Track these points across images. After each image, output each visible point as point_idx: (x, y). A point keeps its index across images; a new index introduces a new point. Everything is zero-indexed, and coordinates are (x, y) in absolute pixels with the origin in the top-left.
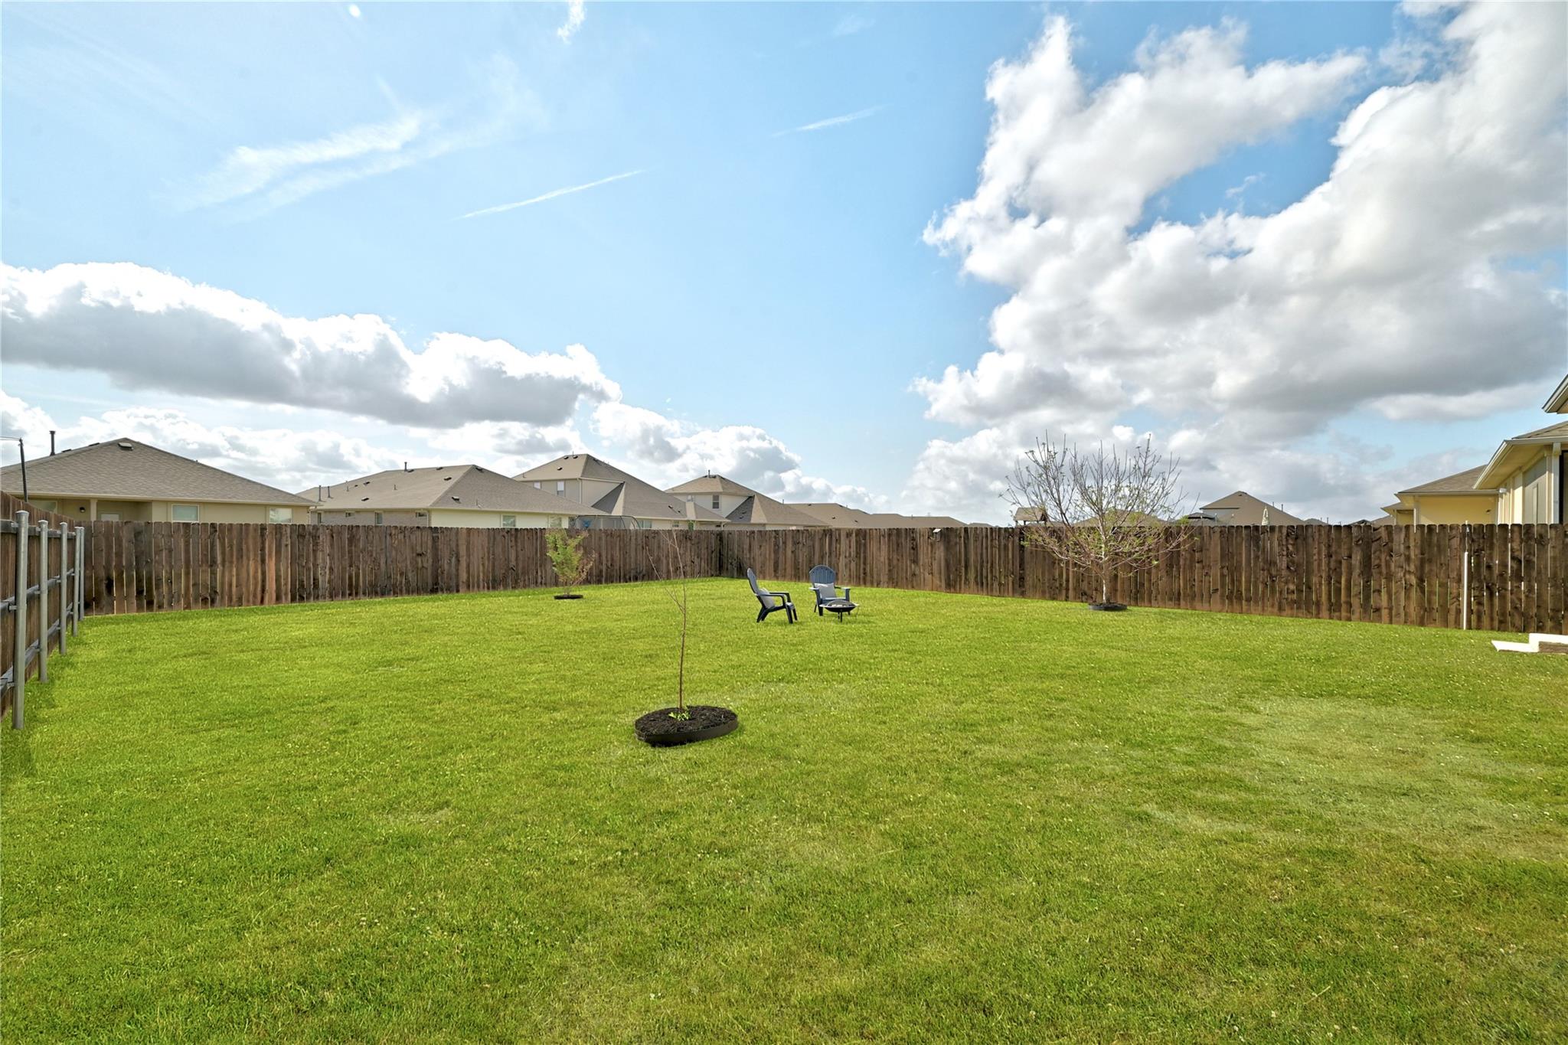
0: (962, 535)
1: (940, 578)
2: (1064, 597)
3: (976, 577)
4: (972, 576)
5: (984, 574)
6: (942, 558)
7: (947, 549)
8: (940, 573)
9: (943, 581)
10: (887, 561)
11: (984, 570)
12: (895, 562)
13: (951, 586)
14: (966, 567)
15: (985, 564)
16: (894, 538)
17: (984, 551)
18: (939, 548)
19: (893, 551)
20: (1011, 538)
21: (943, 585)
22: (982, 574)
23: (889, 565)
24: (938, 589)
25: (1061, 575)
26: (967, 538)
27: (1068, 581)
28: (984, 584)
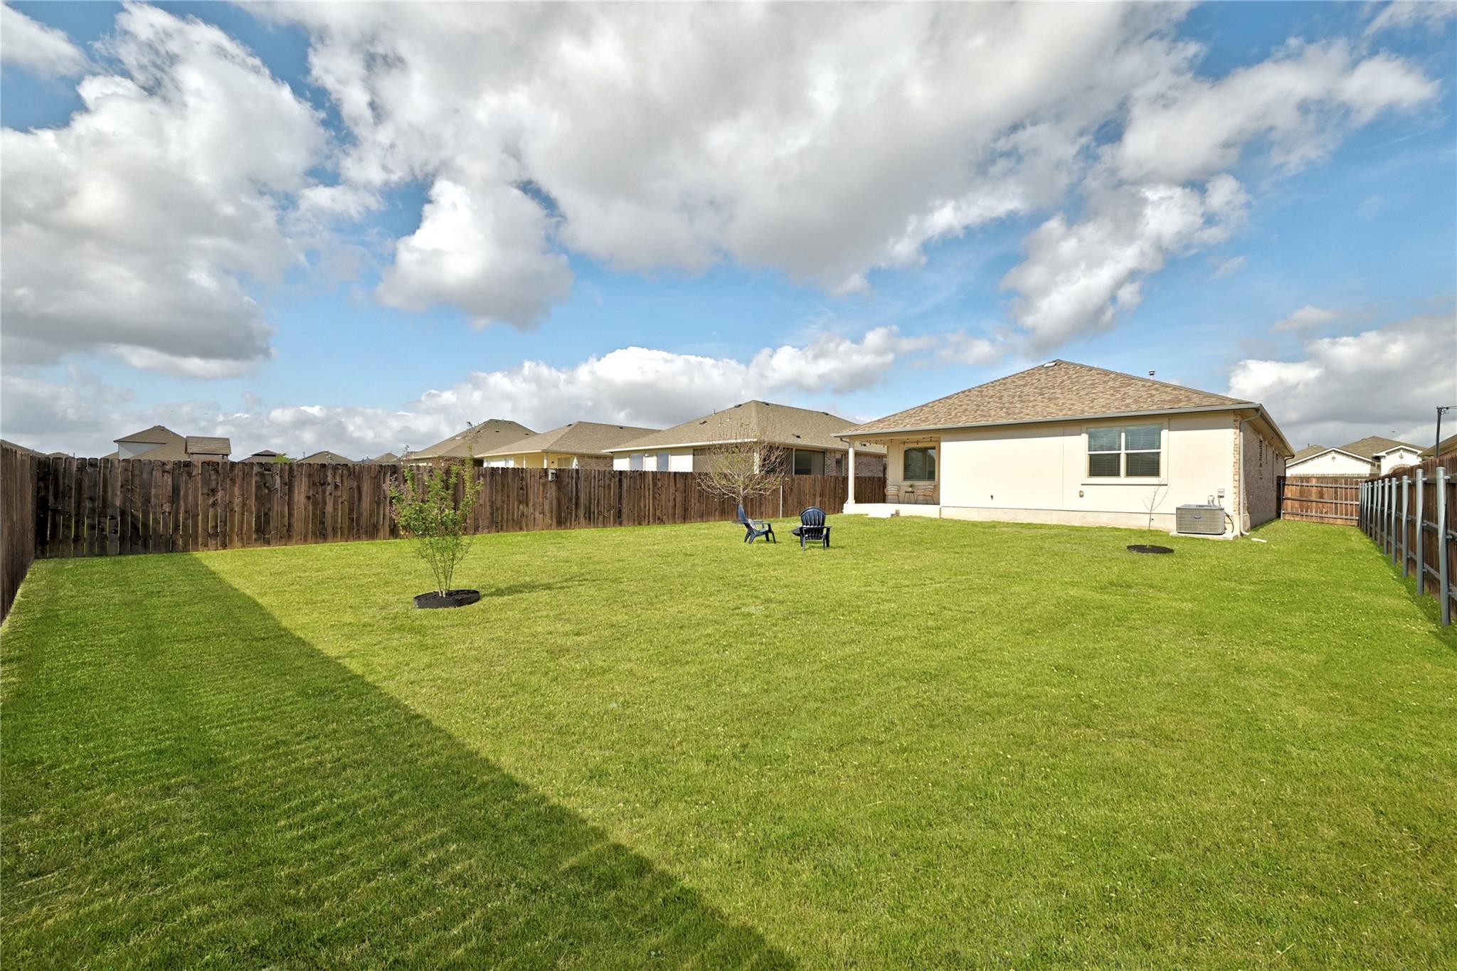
0: (574, 476)
1: (552, 516)
2: (646, 523)
3: (585, 513)
4: (581, 512)
5: (592, 510)
6: (554, 497)
7: (559, 489)
8: (552, 512)
9: (554, 520)
10: (488, 504)
11: (592, 506)
12: (499, 504)
13: (561, 522)
14: (577, 505)
15: (593, 501)
16: (498, 478)
17: (592, 489)
18: (551, 488)
19: (497, 492)
20: (613, 480)
21: (554, 524)
22: (590, 510)
23: (492, 507)
24: (549, 527)
25: (645, 507)
26: (578, 478)
27: (649, 510)
28: (592, 518)
